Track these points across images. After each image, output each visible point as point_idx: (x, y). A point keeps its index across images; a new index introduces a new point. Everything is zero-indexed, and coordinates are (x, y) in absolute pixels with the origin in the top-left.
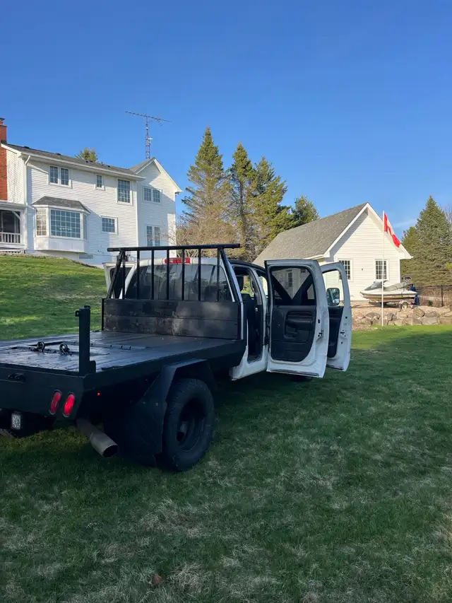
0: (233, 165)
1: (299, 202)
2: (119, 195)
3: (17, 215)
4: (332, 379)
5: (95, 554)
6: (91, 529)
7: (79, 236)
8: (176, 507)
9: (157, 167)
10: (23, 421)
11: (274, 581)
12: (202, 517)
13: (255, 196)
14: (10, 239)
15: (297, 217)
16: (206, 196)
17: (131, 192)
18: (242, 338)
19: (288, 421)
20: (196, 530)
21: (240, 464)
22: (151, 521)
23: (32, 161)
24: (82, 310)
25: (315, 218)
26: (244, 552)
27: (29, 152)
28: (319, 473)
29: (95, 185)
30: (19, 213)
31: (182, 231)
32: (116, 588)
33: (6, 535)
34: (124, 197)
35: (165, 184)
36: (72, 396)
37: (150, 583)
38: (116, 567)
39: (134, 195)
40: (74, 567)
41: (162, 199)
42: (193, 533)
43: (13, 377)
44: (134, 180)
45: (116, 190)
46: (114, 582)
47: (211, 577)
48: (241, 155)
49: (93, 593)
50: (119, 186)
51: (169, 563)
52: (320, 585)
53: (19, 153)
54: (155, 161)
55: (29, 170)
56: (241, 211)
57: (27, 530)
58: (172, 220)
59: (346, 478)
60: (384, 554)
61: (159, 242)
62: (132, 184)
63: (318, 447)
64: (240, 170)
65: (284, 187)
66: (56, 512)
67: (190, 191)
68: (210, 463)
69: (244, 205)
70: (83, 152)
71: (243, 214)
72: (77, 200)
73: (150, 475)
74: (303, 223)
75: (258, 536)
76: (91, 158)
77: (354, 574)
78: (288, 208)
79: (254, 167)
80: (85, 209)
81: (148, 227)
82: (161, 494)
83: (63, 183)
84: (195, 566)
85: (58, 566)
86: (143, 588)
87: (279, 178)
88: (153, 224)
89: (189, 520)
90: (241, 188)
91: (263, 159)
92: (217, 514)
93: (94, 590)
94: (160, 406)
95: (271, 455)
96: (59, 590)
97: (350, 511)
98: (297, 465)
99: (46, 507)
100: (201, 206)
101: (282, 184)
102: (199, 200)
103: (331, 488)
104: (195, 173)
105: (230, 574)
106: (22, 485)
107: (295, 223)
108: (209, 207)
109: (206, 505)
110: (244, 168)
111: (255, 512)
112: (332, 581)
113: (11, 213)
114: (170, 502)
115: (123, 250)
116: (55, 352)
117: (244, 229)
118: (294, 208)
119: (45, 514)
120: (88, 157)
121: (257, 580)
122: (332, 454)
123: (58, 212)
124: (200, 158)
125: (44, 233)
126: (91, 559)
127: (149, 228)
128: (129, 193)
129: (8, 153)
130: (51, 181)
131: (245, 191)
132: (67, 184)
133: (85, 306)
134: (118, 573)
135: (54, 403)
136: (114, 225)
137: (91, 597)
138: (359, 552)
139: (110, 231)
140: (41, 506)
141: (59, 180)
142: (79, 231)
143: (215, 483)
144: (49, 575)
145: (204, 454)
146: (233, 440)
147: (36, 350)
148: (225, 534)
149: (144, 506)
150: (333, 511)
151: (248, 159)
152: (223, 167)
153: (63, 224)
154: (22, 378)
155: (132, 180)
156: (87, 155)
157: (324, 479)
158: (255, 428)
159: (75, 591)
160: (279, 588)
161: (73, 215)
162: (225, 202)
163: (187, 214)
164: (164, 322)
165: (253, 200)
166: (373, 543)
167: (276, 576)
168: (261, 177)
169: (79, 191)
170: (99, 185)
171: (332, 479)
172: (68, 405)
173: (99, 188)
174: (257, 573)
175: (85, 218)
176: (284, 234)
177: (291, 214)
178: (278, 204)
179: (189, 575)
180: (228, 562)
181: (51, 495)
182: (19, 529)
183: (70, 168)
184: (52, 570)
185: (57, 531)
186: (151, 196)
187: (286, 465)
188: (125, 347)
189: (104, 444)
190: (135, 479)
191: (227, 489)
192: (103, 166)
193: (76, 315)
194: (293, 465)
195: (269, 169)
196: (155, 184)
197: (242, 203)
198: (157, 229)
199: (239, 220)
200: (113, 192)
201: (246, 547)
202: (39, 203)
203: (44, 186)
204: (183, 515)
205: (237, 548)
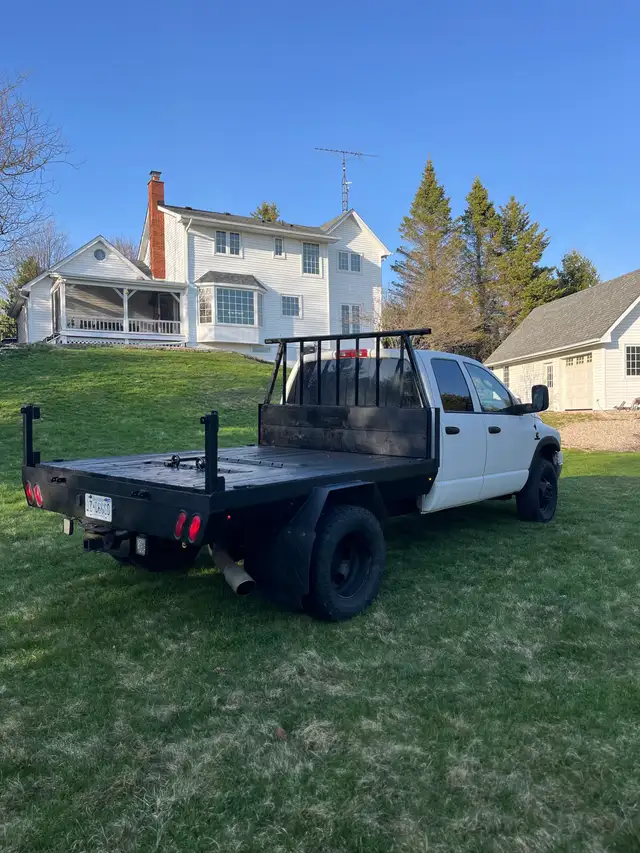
0: (466, 212)
1: (569, 260)
2: (304, 264)
3: (176, 297)
4: (582, 520)
5: (215, 698)
6: (217, 675)
7: (252, 322)
8: (319, 660)
9: (355, 221)
10: (149, 545)
11: (418, 750)
12: (350, 675)
13: (500, 254)
14: (170, 329)
15: (564, 282)
16: (425, 257)
17: (320, 259)
18: (433, 456)
19: (498, 572)
20: (339, 688)
21: (415, 620)
22: (287, 671)
23: (194, 226)
24: (208, 417)
25: (593, 281)
26: (391, 716)
27: (190, 214)
28: (519, 638)
29: (273, 253)
30: (178, 295)
31: (392, 310)
32: (231, 737)
33: (123, 672)
34: (310, 267)
35: (369, 245)
36: (198, 518)
37: (271, 735)
38: (235, 716)
39: (324, 263)
40: (190, 710)
41: (363, 267)
42: (334, 690)
43: (135, 494)
44: (326, 242)
45: (300, 257)
46: (231, 730)
47: (342, 738)
48: (479, 196)
49: (205, 739)
50: (305, 253)
51: (296, 717)
52: (474, 761)
53: (179, 217)
54: (354, 213)
55: (190, 238)
56: (478, 277)
57: (148, 669)
58: (377, 293)
59: (556, 647)
60: (579, 739)
61: (358, 327)
62: (322, 249)
63: (529, 606)
64: (478, 218)
65: (544, 238)
66: (182, 653)
67: (403, 253)
68: (376, 615)
69: (483, 269)
70: (261, 208)
71: (481, 281)
72: (250, 273)
73: (296, 624)
74: (575, 291)
75: (414, 702)
76: (270, 215)
77: (527, 756)
78: (553, 269)
79: (498, 211)
80: (259, 285)
81: (343, 307)
82: (305, 645)
83: (232, 252)
84: (326, 723)
85: (173, 708)
86: (262, 738)
87: (537, 226)
88: (350, 302)
89: (333, 676)
90: (478, 245)
91: (513, 199)
92: (369, 672)
93: (208, 736)
94: (307, 536)
95: (459, 611)
96: (170, 732)
97: (548, 685)
98: (491, 626)
99: (172, 647)
100: (419, 273)
101: (542, 235)
102: (414, 264)
103: (531, 657)
104: (410, 227)
105: (367, 738)
106: (150, 622)
107: (562, 291)
108: (430, 273)
109: (358, 662)
110: (484, 214)
111: (418, 676)
112: (495, 761)
113: (169, 294)
114: (313, 653)
115: (284, 342)
116: (191, 468)
117: (482, 304)
118: (561, 269)
119: (170, 654)
120: (267, 215)
121: (398, 748)
122: (544, 617)
123: (226, 292)
124: (417, 205)
125: (209, 320)
126: (211, 702)
127: (345, 308)
128: (318, 260)
129: (166, 217)
130: (218, 250)
131: (484, 248)
132: (237, 253)
133: (213, 412)
134: (236, 722)
135: (179, 525)
136: (297, 305)
137: (203, 742)
138: (542, 733)
139: (293, 314)
140: (167, 645)
141: (228, 249)
142: (252, 315)
143: (375, 638)
144: (162, 715)
145: (369, 603)
146: (414, 590)
147: (169, 466)
148: (373, 695)
149: (284, 657)
150: (523, 683)
151: (489, 201)
152: (451, 215)
153: (233, 307)
154: (146, 495)
155: (321, 243)
156: (266, 211)
157: (523, 644)
158: (448, 577)
159: (186, 735)
160: (423, 759)
161: (245, 294)
162: (454, 266)
163: (398, 285)
164: (333, 435)
165: (496, 262)
166: (566, 725)
167: (422, 745)
168: (508, 225)
169: (255, 261)
170: (278, 252)
171: (535, 647)
172: (194, 529)
173: (278, 256)
174: (401, 740)
175: (260, 297)
176: (543, 310)
177: (556, 278)
178: (535, 264)
179: (316, 732)
180: (367, 724)
181: (179, 635)
182: (139, 668)
183: (241, 232)
184: (166, 711)
185: (180, 673)
186: (350, 263)
187: (475, 623)
188: (275, 464)
189: (238, 578)
190: (278, 626)
191: (389, 647)
192: (283, 225)
193: (202, 422)
194: (484, 625)
195: (522, 213)
196: (355, 246)
197: (480, 266)
198: (356, 309)
199: (476, 290)
200: (296, 260)
201: (394, 711)
202: (202, 280)
203: (210, 257)
204: (326, 670)
205: (383, 711)
